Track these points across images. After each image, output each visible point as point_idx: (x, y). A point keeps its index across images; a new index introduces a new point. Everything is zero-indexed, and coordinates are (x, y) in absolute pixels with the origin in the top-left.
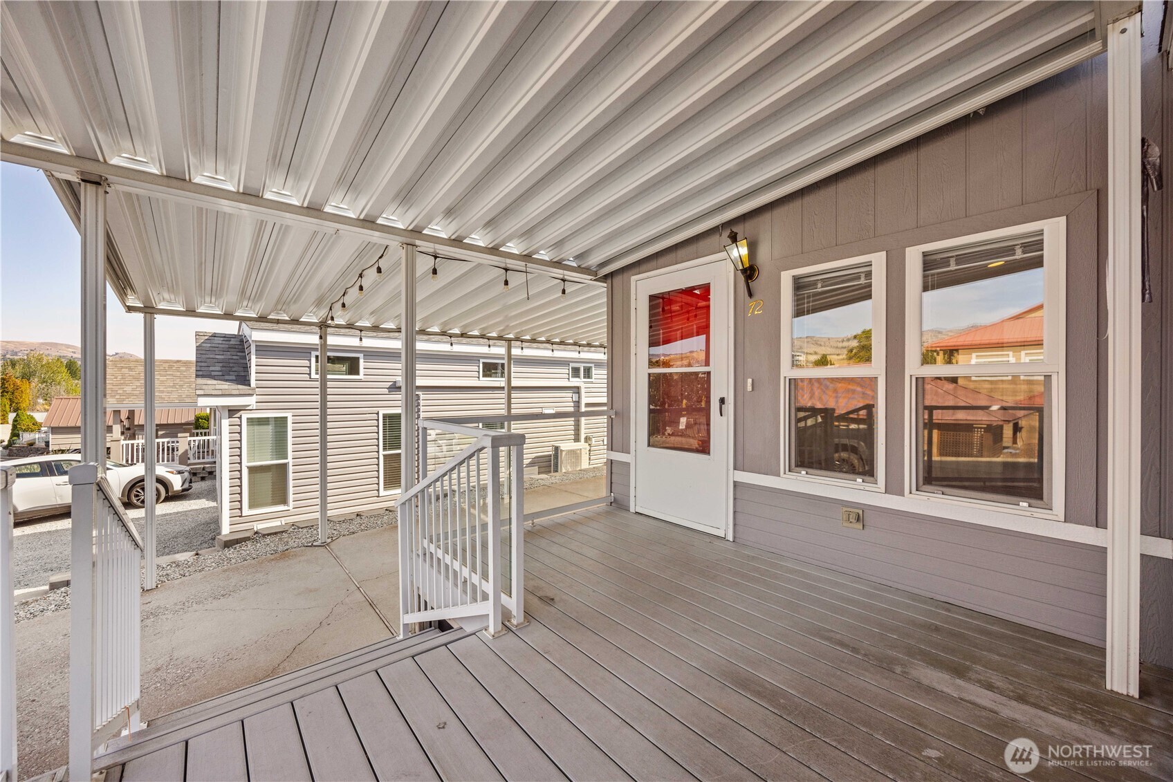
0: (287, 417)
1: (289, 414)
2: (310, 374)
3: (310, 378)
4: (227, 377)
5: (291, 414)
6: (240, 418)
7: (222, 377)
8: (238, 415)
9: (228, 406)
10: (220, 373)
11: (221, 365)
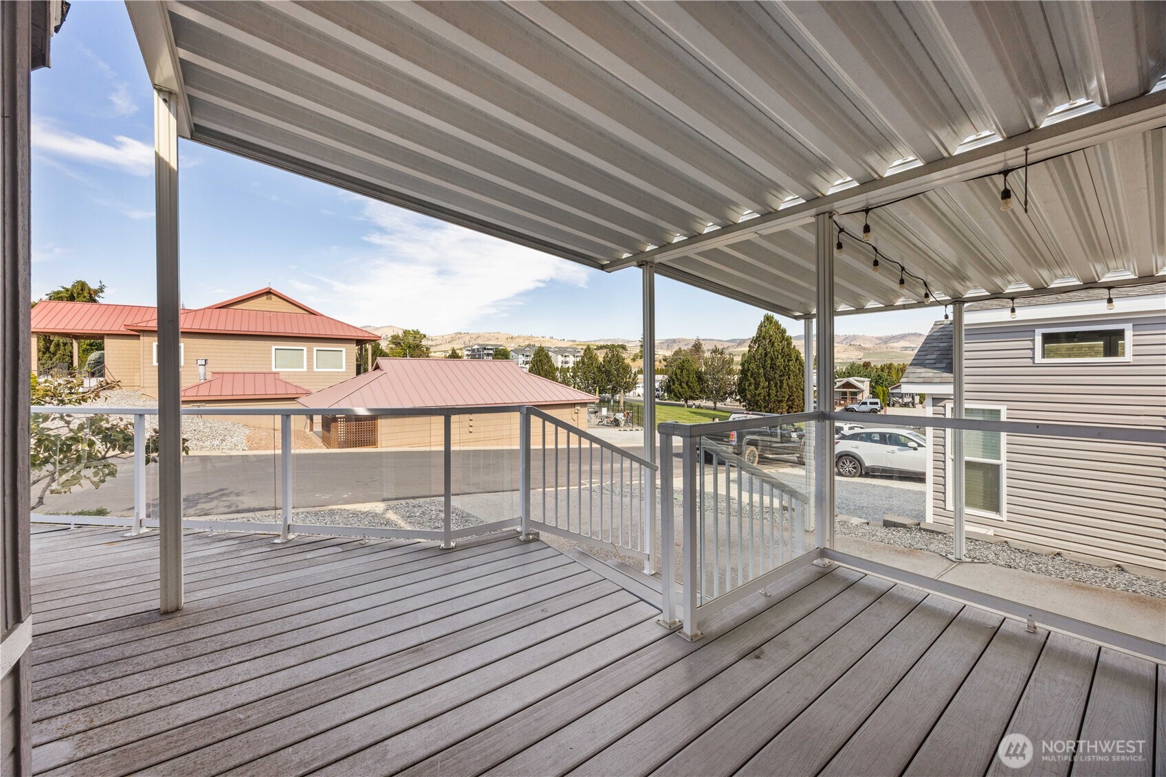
0: (999, 411)
1: (1003, 408)
2: (1033, 358)
3: (1034, 363)
4: (937, 365)
5: (1006, 407)
6: (944, 407)
7: (932, 366)
8: (942, 404)
9: (932, 394)
10: (933, 361)
11: (939, 353)
